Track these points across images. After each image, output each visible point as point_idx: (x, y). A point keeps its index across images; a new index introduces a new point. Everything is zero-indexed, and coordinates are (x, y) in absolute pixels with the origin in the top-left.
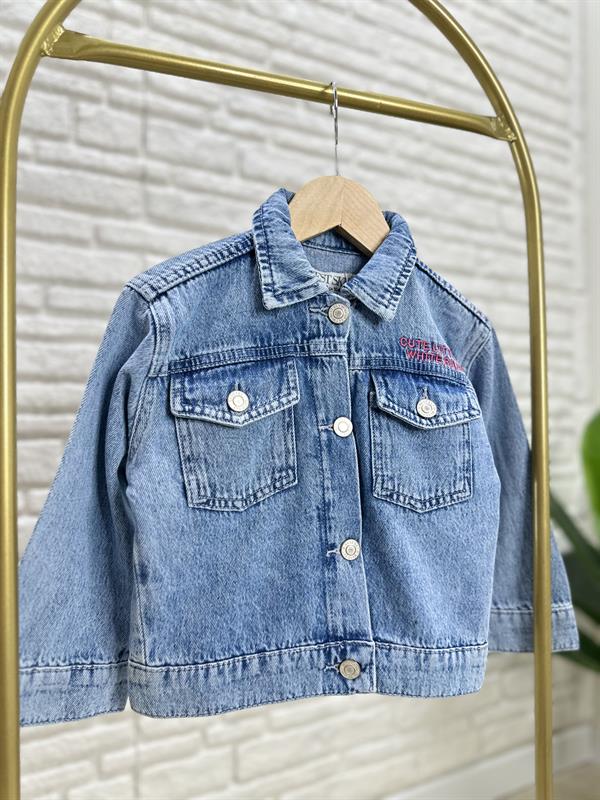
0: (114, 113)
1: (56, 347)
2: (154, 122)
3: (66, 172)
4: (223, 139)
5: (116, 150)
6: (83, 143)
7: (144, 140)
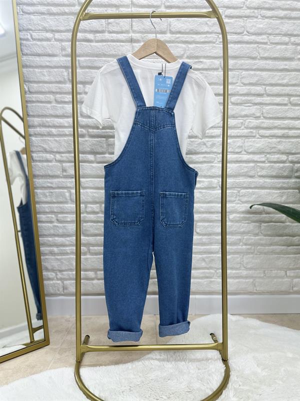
3: (105, 44)
5: (122, 32)
6: (110, 32)
7: (132, 27)
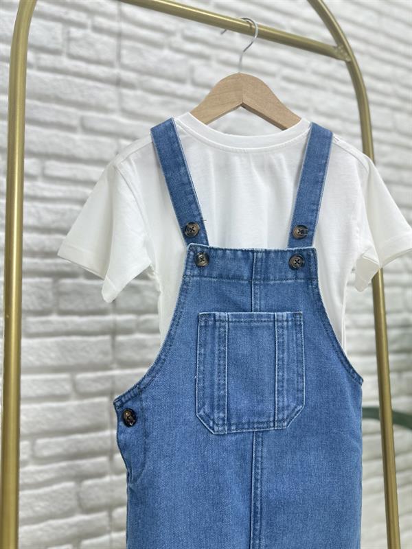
0: (96, 36)
1: (50, 206)
2: (126, 43)
3: (59, 77)
4: (179, 57)
5: (98, 62)
6: (72, 57)
7: (119, 56)
